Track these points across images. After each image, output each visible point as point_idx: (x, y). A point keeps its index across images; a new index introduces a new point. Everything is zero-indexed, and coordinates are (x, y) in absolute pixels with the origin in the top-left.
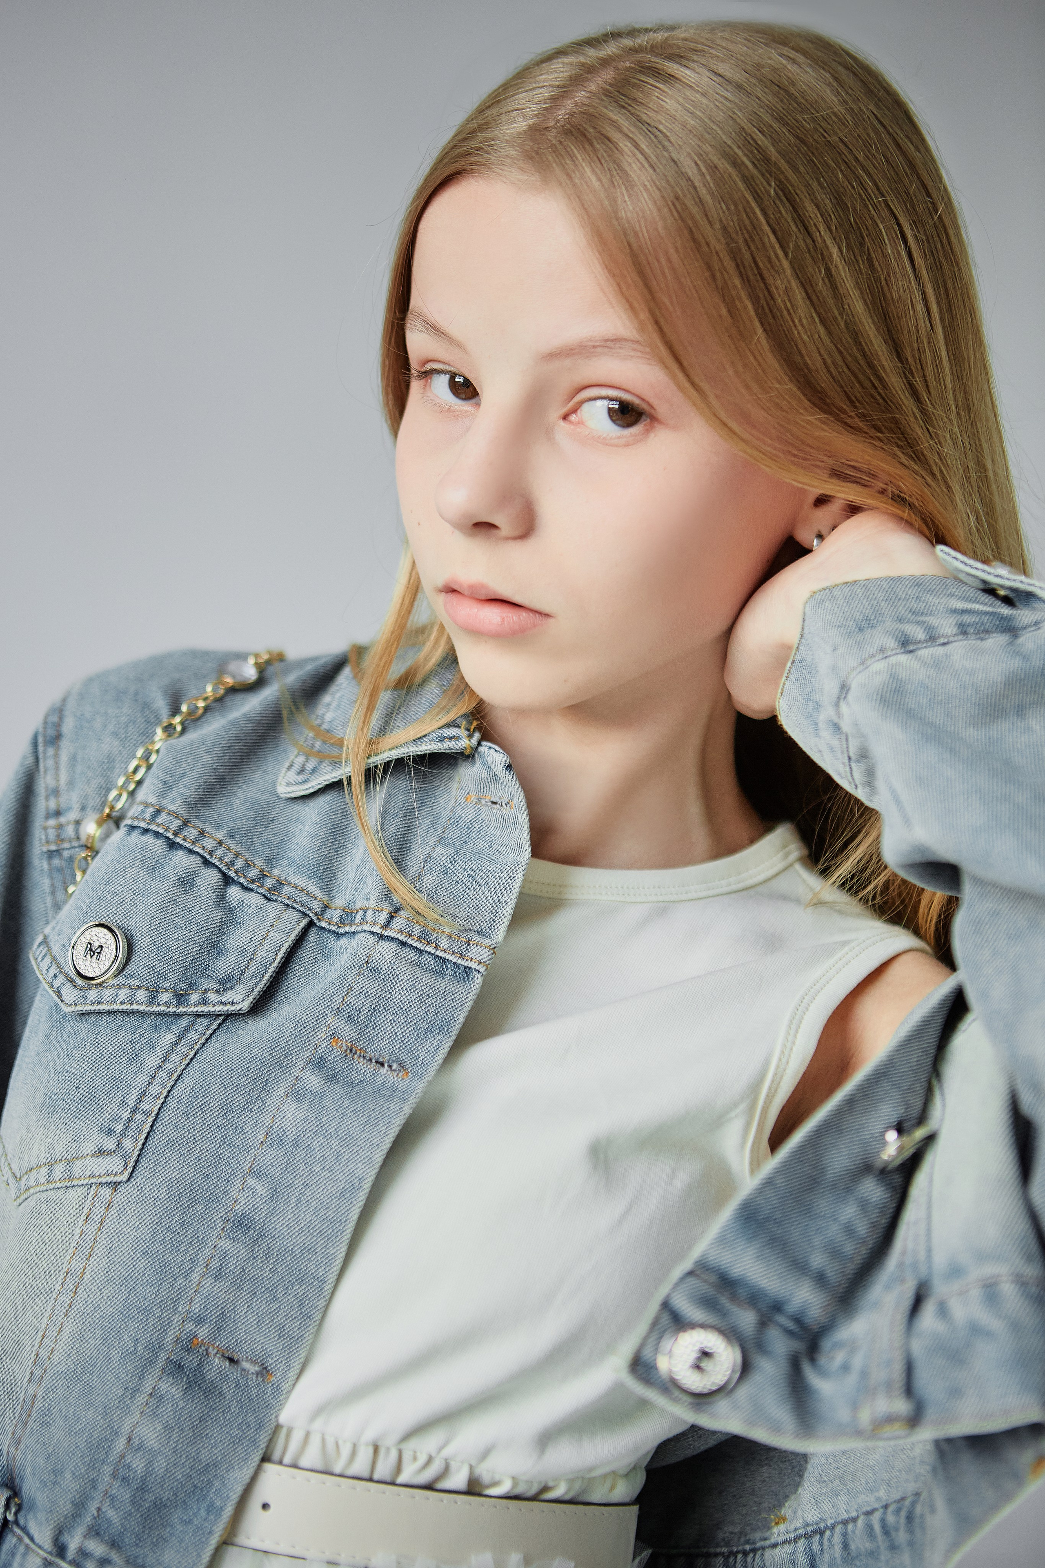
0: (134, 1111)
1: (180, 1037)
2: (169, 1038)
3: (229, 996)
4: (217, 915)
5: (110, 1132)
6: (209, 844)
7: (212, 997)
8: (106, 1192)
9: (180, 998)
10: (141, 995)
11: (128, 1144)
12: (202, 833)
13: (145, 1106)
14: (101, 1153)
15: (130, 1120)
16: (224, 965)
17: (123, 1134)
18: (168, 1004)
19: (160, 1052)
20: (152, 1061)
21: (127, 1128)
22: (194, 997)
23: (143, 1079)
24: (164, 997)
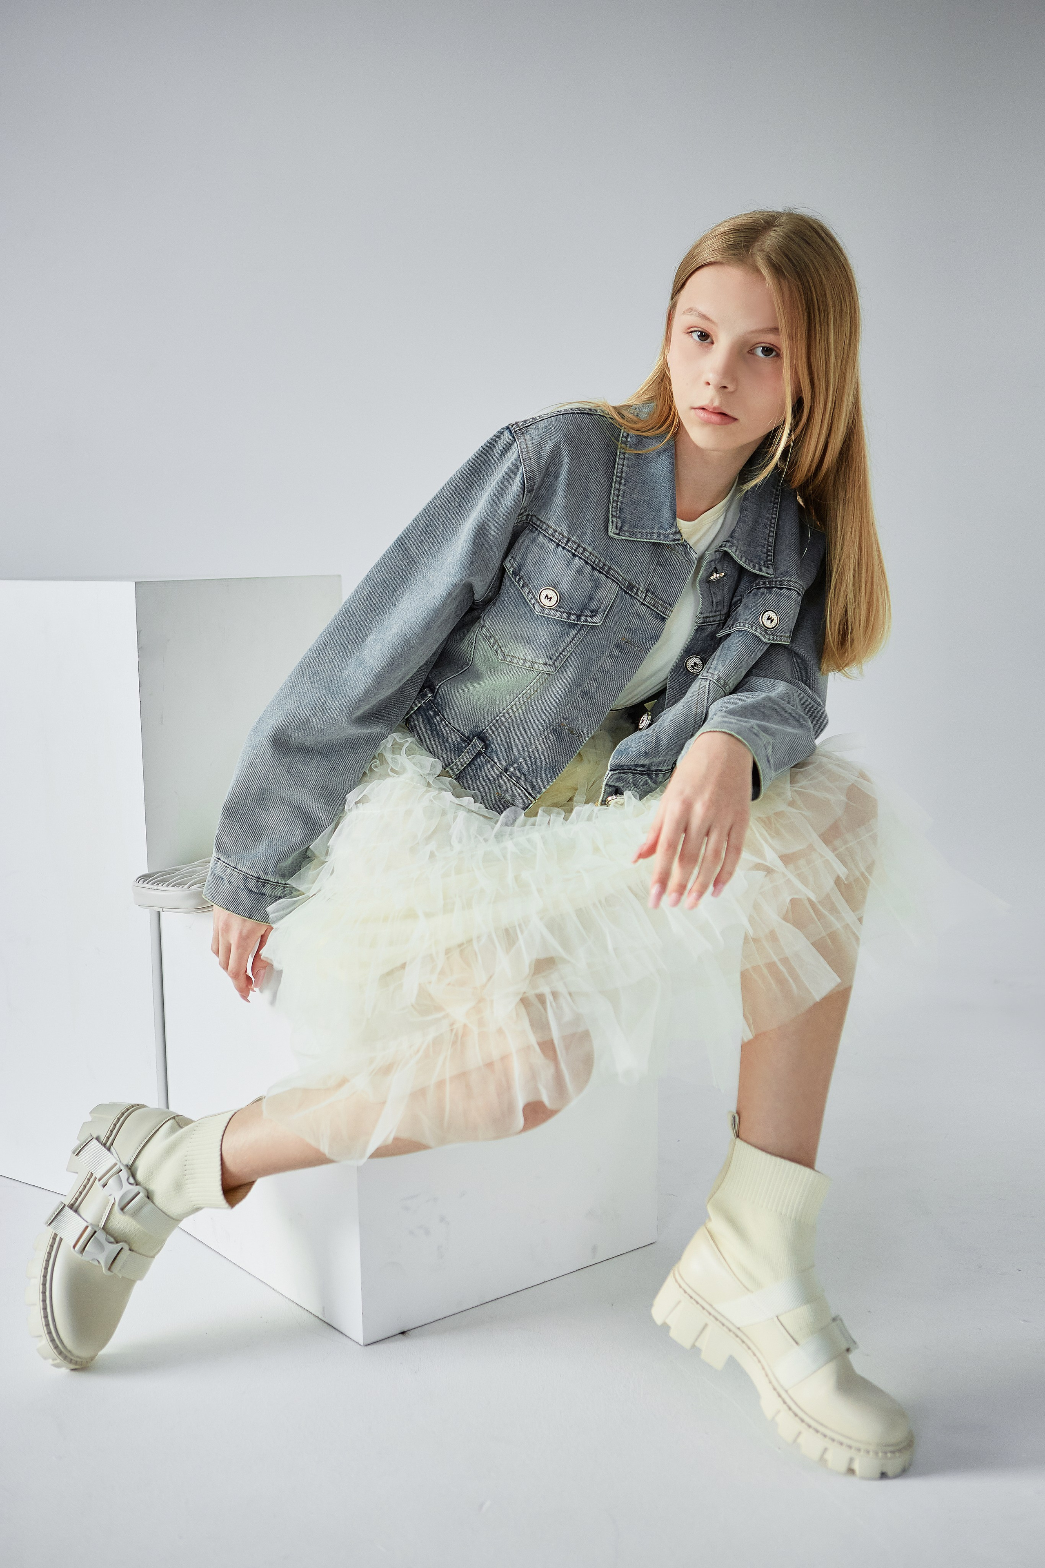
0: (561, 654)
1: (579, 631)
2: (574, 632)
3: (595, 619)
4: (591, 584)
5: (551, 658)
6: (587, 554)
7: (589, 619)
8: (546, 676)
9: (578, 617)
10: (565, 615)
11: (557, 664)
12: (585, 549)
13: (564, 653)
14: (546, 664)
15: (559, 656)
16: (593, 605)
17: (555, 660)
18: (574, 620)
19: (571, 636)
20: (568, 639)
21: (557, 658)
22: (583, 618)
23: (564, 645)
24: (573, 617)
